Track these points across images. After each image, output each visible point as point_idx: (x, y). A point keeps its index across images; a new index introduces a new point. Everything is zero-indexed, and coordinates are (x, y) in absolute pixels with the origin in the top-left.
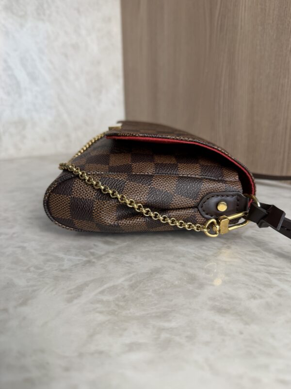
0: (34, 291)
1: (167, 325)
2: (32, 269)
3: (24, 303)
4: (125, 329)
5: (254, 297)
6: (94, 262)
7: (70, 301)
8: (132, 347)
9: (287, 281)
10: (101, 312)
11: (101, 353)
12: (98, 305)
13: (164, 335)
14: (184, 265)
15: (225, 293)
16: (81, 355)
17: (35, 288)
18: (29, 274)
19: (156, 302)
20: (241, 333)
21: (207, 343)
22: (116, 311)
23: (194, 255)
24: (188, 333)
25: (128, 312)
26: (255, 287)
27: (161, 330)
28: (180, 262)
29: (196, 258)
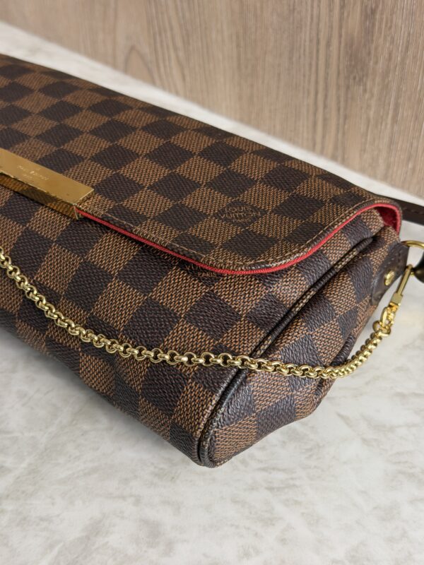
5: (247, 555)
9: (297, 503)
14: (138, 501)
15: (205, 555)
26: (249, 529)
28: (131, 496)
29: (156, 475)
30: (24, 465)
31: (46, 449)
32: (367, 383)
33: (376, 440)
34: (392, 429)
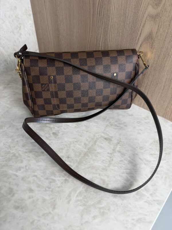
0: (54, 201)
1: (102, 206)
2: (47, 189)
3: (54, 208)
4: (90, 211)
6: (68, 180)
7: (69, 202)
8: (94, 217)
10: (81, 205)
11: (87, 222)
12: (79, 203)
13: (102, 210)
14: (99, 175)
16: (82, 224)
17: (54, 199)
18: (47, 192)
19: (96, 197)
20: (122, 204)
21: (114, 211)
22: (85, 204)
23: (102, 168)
24: (108, 208)
25: (89, 203)
27: (100, 208)
28: (98, 173)
29: (103, 169)
30: (75, 165)
31: (79, 162)
32: (144, 151)
33: (147, 164)
34: (150, 161)
